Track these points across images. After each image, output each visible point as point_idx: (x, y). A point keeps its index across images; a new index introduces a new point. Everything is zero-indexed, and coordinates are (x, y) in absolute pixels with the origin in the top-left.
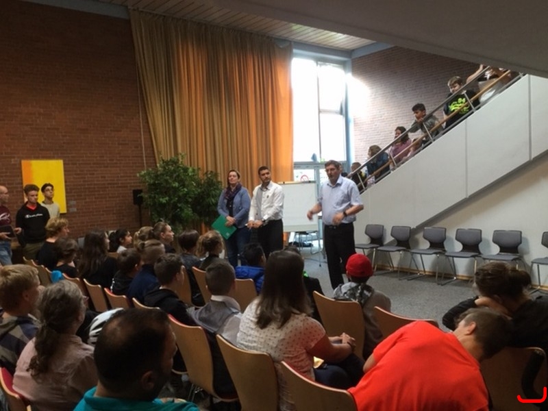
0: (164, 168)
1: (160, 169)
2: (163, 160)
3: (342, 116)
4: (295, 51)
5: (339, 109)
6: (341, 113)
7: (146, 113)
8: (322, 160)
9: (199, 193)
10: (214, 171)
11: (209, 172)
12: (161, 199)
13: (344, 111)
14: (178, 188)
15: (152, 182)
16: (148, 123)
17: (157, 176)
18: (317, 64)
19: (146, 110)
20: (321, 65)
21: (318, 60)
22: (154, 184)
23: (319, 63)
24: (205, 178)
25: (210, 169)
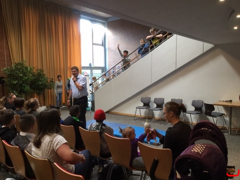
0: (15, 66)
1: (13, 67)
2: (15, 63)
3: (103, 47)
4: (81, 16)
5: (102, 44)
6: (102, 45)
7: (7, 40)
8: (94, 66)
9: (33, 80)
10: (41, 69)
11: (39, 70)
12: (14, 82)
13: (104, 44)
14: (23, 76)
15: (9, 73)
16: (8, 45)
17: (12, 71)
18: (92, 23)
19: (7, 38)
20: (94, 23)
21: (92, 21)
22: (10, 74)
23: (93, 22)
24: (37, 72)
25: (39, 68)
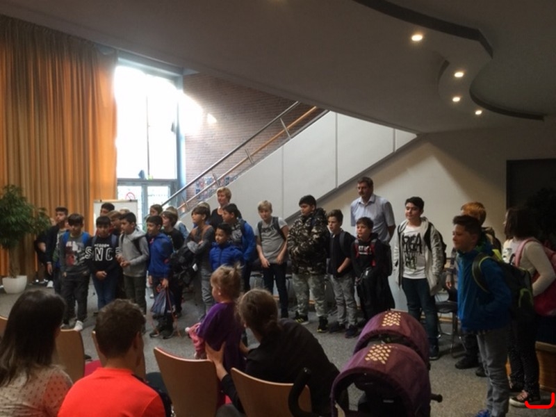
3: (173, 133)
4: (120, 59)
5: (170, 126)
6: (172, 129)
8: (151, 178)
10: (17, 184)
13: (175, 128)
24: (5, 192)
25: (12, 182)
